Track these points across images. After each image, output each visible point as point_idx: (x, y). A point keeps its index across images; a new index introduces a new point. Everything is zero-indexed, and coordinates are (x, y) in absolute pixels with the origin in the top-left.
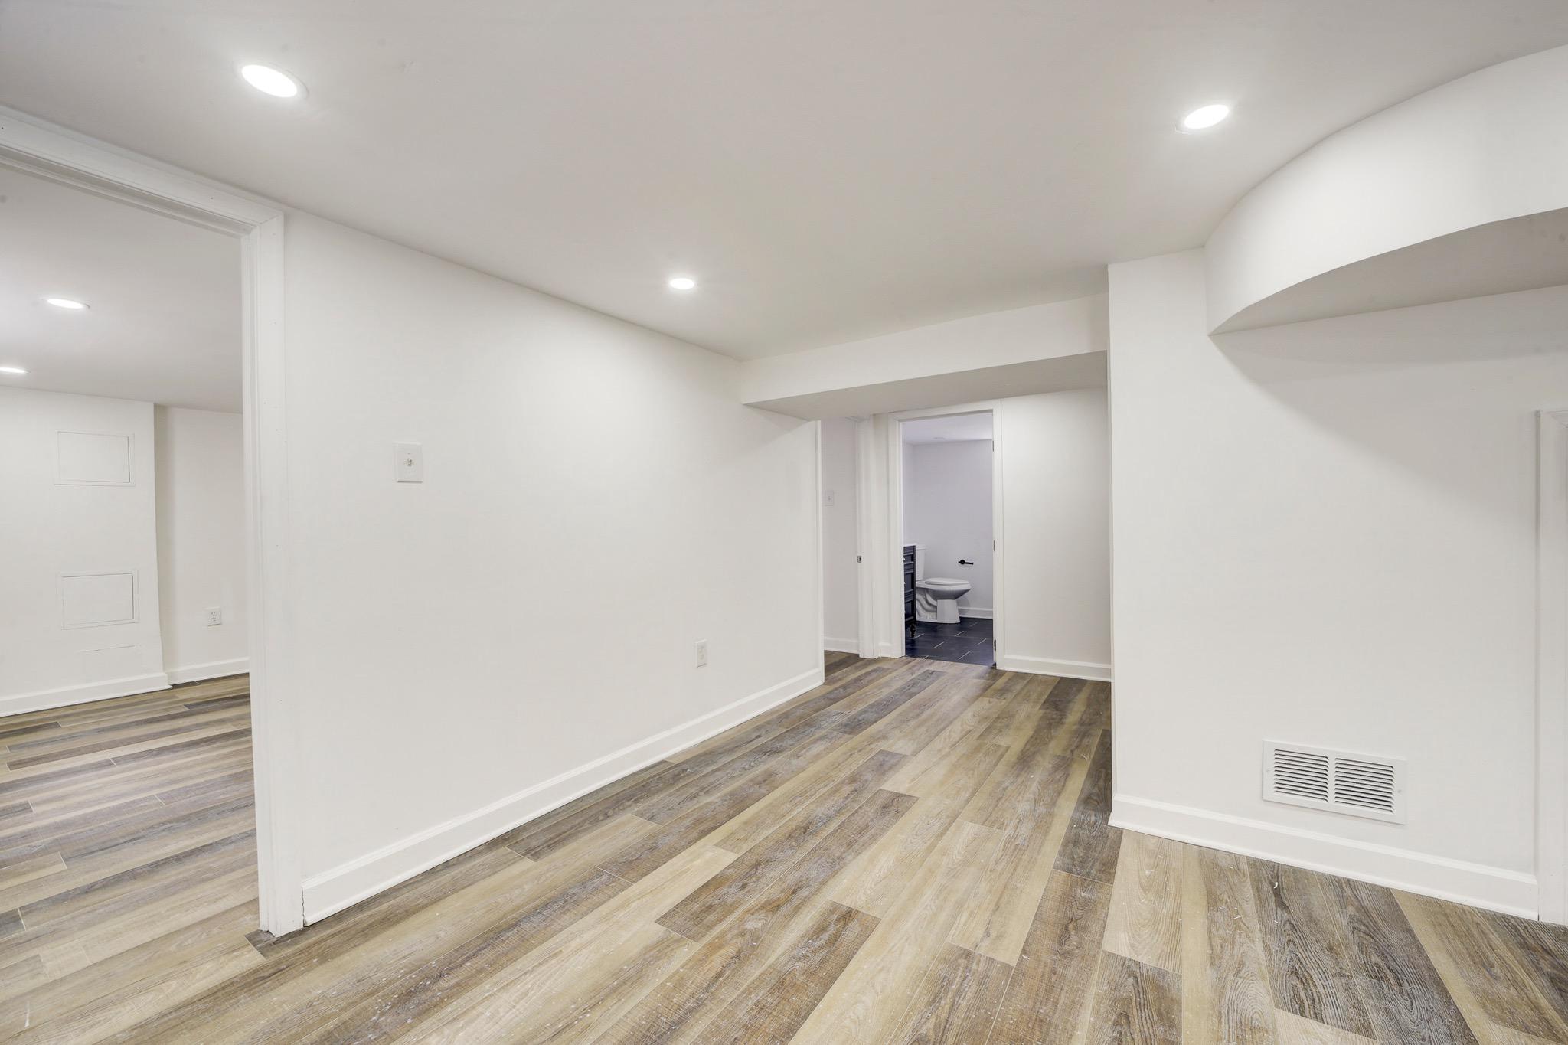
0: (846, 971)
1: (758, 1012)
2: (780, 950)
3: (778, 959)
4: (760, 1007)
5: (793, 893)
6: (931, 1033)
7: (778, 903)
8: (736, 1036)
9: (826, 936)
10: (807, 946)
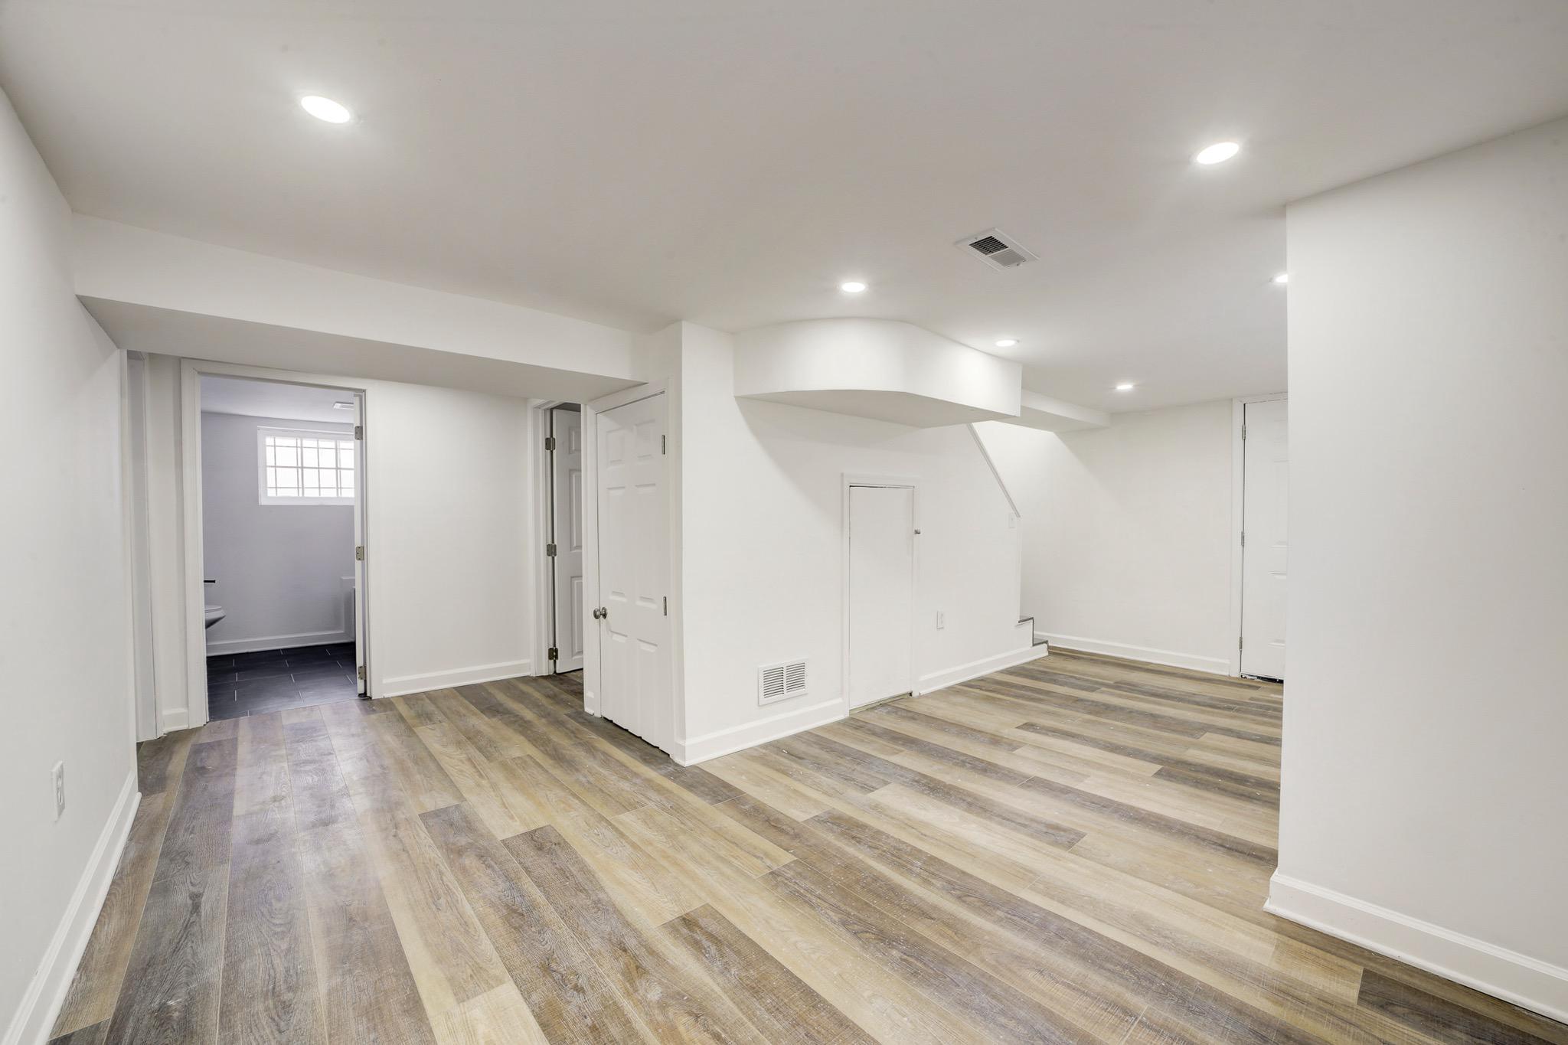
0: (757, 942)
1: (780, 1012)
2: (708, 980)
3: (718, 984)
4: (775, 1010)
5: (625, 951)
6: (839, 916)
7: (633, 966)
8: (803, 1034)
9: (706, 943)
10: (712, 960)
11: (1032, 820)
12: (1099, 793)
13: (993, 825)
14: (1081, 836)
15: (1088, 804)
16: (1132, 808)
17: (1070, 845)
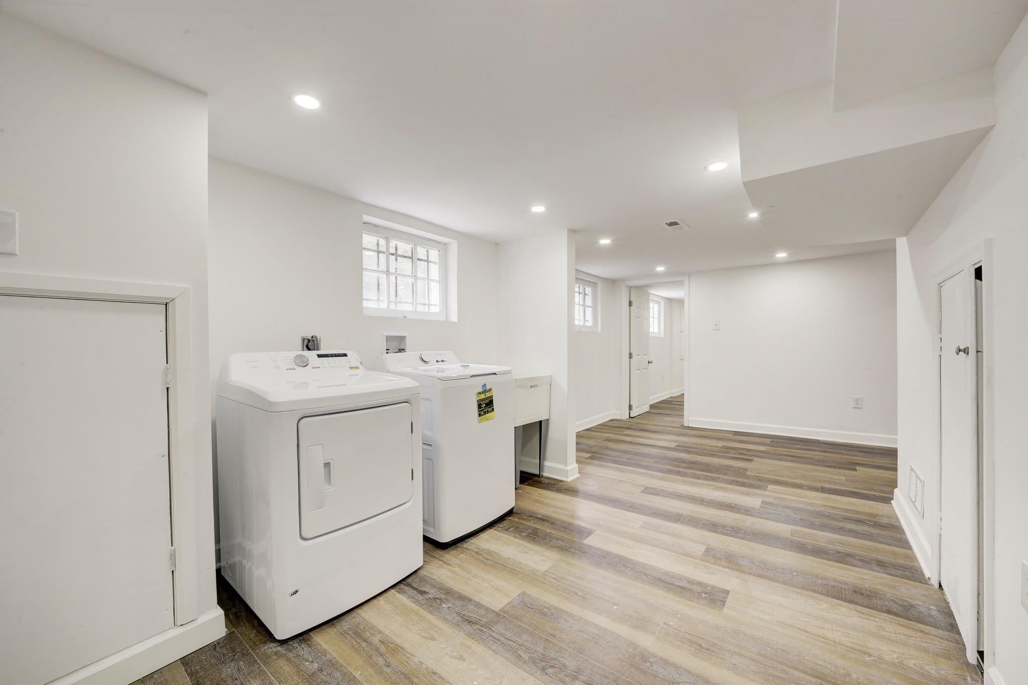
11: (667, 497)
12: (634, 515)
13: (685, 493)
14: (642, 492)
15: (640, 508)
16: (616, 507)
17: (647, 488)
